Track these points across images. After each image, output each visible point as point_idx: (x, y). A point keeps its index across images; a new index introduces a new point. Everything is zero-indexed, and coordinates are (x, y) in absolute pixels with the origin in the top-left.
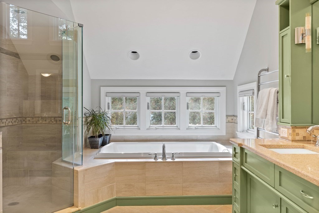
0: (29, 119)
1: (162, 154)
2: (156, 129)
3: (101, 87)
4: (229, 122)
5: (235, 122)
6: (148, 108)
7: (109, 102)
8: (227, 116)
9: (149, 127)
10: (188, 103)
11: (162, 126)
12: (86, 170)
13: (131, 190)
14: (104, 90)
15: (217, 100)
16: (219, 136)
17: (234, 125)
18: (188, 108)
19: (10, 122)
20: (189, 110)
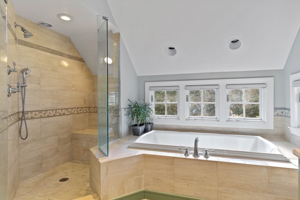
0: (92, 108)
1: (194, 148)
2: (195, 120)
3: (145, 83)
4: (278, 115)
5: (287, 115)
6: (187, 100)
7: (153, 95)
8: (276, 109)
9: (189, 118)
10: (228, 95)
11: (201, 117)
12: (110, 162)
13: (159, 185)
14: (147, 85)
15: (262, 92)
16: (265, 130)
17: (284, 118)
18: (228, 101)
19: (76, 111)
20: (230, 102)
